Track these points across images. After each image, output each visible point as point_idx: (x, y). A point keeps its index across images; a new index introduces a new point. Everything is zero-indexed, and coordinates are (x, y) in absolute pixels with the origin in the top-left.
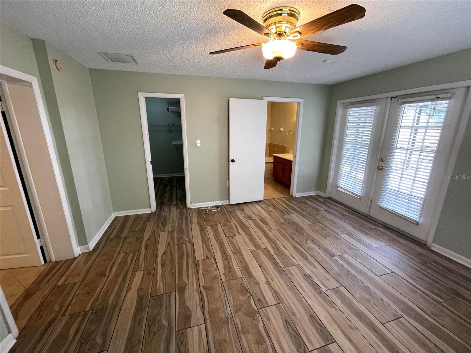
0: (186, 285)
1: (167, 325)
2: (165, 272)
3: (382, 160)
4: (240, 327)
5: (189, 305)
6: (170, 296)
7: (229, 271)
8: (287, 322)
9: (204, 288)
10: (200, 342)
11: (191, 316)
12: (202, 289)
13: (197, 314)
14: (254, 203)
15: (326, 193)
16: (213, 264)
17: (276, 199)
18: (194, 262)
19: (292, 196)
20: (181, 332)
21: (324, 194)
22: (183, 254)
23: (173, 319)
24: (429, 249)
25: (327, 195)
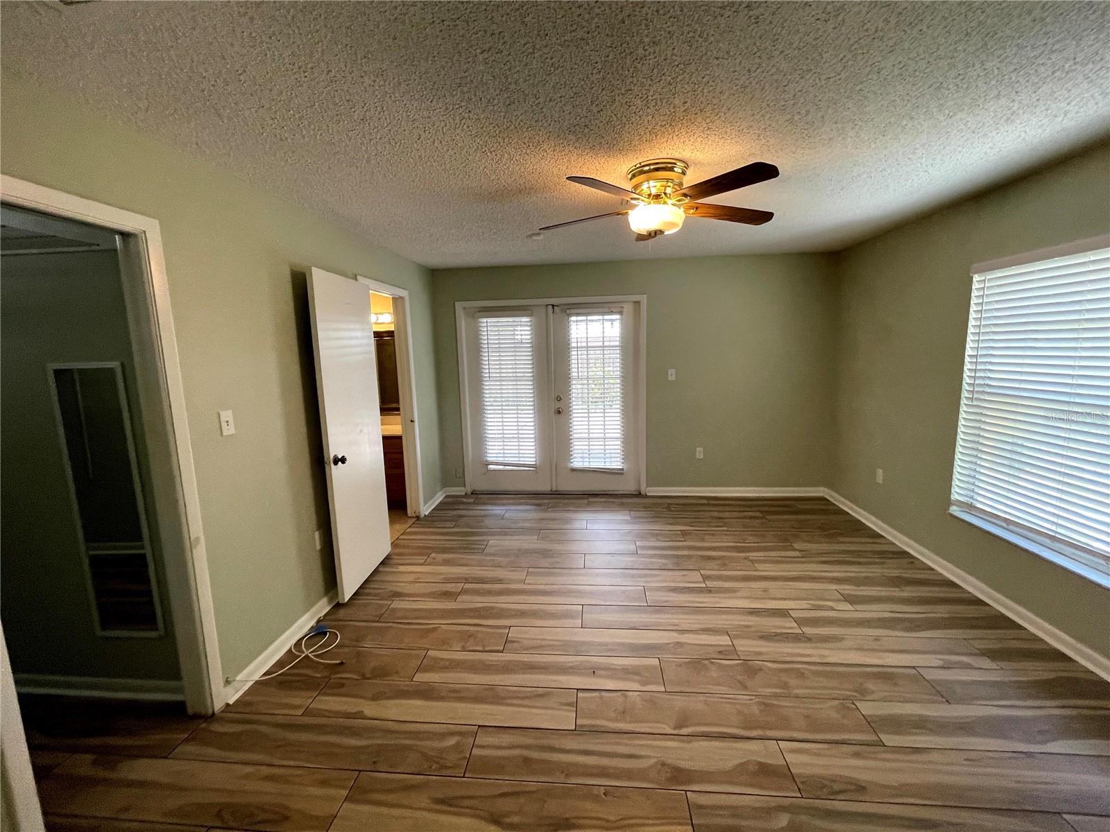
0: (663, 764)
1: (789, 815)
2: (599, 819)
3: (559, 399)
4: (778, 691)
5: (730, 765)
6: (701, 807)
7: (637, 674)
8: (762, 638)
9: (679, 726)
10: (818, 755)
11: (760, 763)
12: (685, 731)
13: (755, 751)
14: (381, 569)
15: (465, 486)
16: (601, 698)
17: (402, 537)
18: (576, 734)
19: (418, 518)
20: (801, 786)
21: (463, 488)
22: (527, 760)
23: (773, 802)
24: (646, 496)
25: (469, 489)
